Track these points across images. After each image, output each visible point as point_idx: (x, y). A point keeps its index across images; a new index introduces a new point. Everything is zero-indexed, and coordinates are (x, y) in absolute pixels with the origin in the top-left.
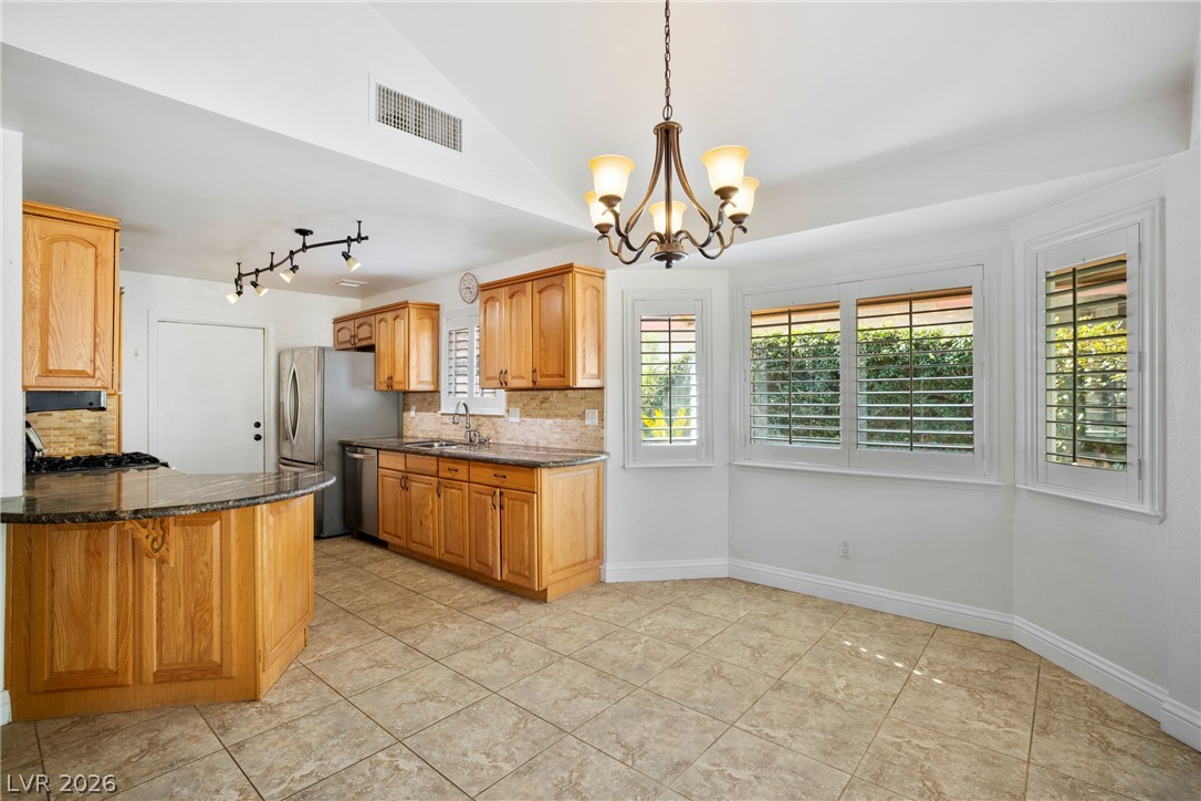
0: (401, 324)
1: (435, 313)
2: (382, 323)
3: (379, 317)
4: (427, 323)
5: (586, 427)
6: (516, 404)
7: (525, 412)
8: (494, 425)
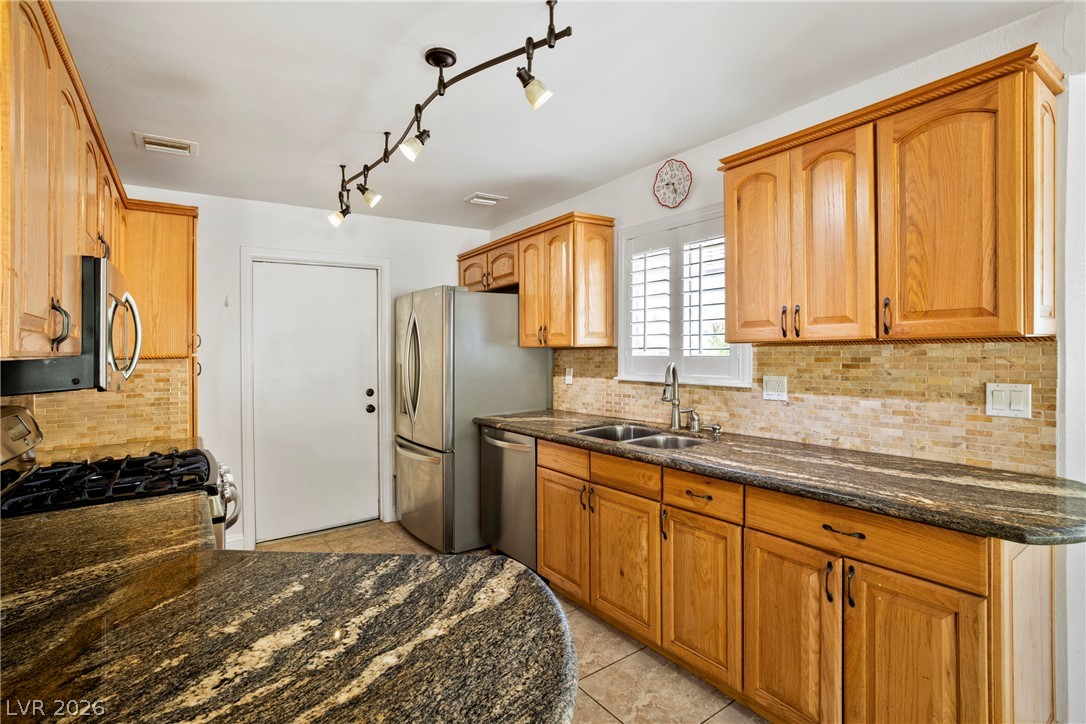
0: (562, 252)
1: (608, 231)
2: (530, 252)
3: (524, 244)
4: (598, 244)
5: (989, 419)
6: (780, 368)
7: (802, 383)
8: (726, 402)
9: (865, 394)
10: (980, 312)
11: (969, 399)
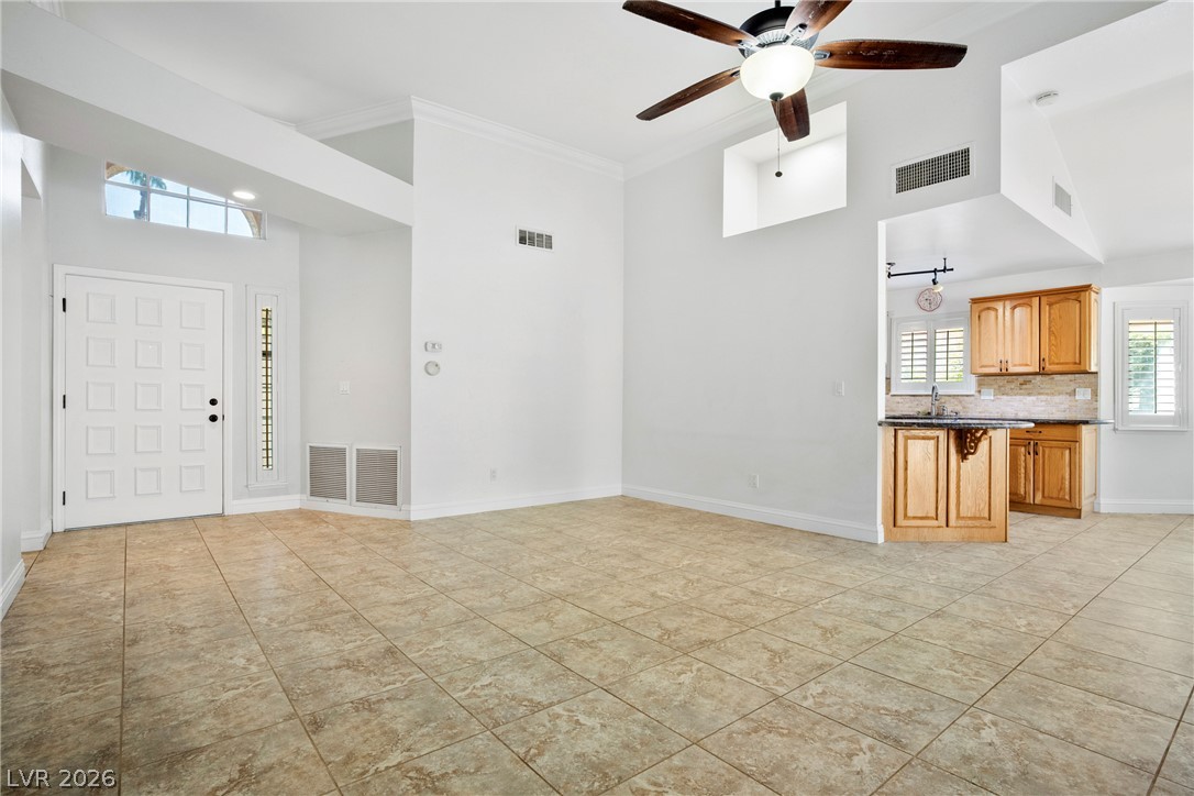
5: (1077, 401)
6: (990, 386)
7: (1001, 391)
8: (960, 402)
9: (1029, 394)
10: (1075, 363)
11: (1070, 394)
